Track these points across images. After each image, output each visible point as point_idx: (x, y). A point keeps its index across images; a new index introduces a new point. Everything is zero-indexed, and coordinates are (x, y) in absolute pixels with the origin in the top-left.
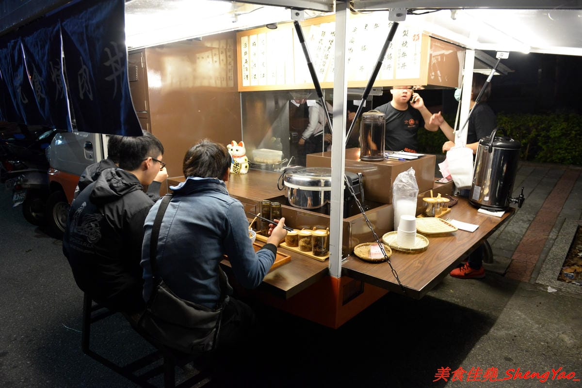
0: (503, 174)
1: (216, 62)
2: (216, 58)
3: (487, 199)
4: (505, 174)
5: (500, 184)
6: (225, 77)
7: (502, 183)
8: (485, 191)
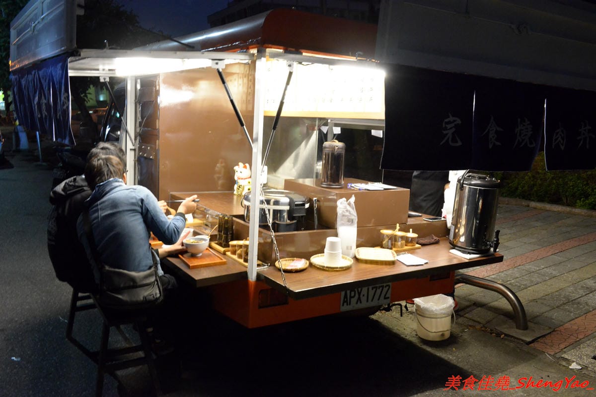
0: (479, 211)
1: (240, 85)
2: (241, 81)
3: (462, 239)
4: (481, 210)
5: (476, 222)
6: (245, 100)
7: (478, 222)
8: (461, 230)
